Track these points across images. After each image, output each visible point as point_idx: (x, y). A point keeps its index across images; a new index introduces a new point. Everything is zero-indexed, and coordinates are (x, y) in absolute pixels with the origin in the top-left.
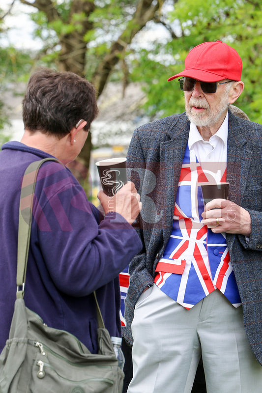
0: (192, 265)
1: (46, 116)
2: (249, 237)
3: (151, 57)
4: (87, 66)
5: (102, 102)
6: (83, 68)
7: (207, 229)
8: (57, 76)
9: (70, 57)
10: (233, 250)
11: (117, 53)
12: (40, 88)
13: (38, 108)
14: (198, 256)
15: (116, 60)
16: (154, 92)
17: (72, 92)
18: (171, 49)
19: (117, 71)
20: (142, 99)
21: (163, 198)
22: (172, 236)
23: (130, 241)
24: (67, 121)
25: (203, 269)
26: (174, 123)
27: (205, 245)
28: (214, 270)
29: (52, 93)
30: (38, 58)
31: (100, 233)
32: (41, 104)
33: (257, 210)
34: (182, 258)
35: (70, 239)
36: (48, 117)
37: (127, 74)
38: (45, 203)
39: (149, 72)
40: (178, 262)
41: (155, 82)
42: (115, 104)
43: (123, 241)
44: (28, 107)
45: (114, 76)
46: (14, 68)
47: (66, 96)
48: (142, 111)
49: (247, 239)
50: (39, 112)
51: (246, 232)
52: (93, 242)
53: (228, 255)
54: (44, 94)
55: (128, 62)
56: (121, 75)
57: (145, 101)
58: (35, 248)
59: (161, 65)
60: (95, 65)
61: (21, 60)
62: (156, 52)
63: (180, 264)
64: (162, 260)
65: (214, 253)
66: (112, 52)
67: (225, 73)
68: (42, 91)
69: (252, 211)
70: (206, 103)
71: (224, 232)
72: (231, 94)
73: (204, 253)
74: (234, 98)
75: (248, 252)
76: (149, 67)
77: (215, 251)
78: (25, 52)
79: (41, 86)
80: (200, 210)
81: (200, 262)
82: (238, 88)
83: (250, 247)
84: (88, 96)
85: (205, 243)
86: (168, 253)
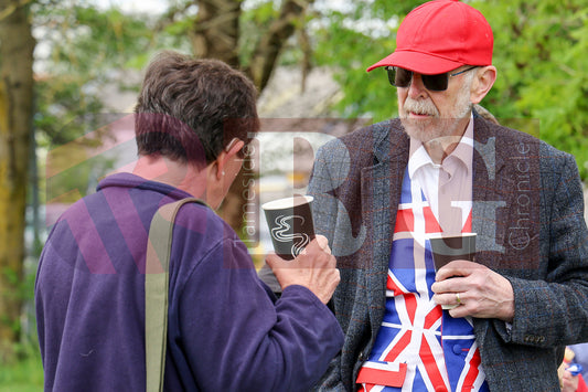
0: (417, 370)
1: (177, 132)
2: (511, 323)
3: (348, 24)
4: (243, 41)
5: (268, 100)
6: (236, 44)
7: (440, 311)
8: (195, 66)
9: (213, 27)
10: (484, 345)
11: (291, 19)
12: (167, 85)
13: (164, 119)
14: (427, 357)
15: (289, 30)
16: (353, 83)
17: (221, 93)
18: (382, 11)
19: (291, 48)
20: (335, 93)
21: (368, 260)
22: (385, 324)
23: (326, 331)
24: (213, 140)
25: (435, 377)
26: (383, 135)
27: (439, 338)
28: (454, 380)
29: (187, 94)
30: (160, 28)
31: (279, 319)
32: (170, 112)
33: (525, 278)
34: (400, 359)
35: (234, 330)
36: (182, 135)
37: (308, 53)
38: (190, 272)
39: (345, 49)
40: (393, 367)
41: (356, 66)
42: (289, 103)
43: (316, 332)
44: (147, 118)
45: (287, 56)
46: (120, 45)
47: (212, 99)
48: (335, 115)
49: (508, 327)
50: (166, 126)
51: (507, 316)
52: (270, 334)
53: (477, 353)
54: (174, 95)
55: (310, 33)
56: (299, 55)
57: (340, 97)
58: (176, 348)
59: (365, 38)
60: (255, 37)
61: (132, 32)
62: (357, 16)
63: (397, 370)
64: (369, 365)
65: (454, 351)
66: (283, 16)
67: (461, 56)
68: (171, 91)
69: (516, 280)
70: (433, 107)
71: (469, 316)
72: (474, 88)
73: (437, 351)
74: (479, 95)
75: (510, 348)
76: (345, 41)
77: (456, 347)
78: (138, 18)
79: (169, 81)
80: (430, 280)
81: (431, 366)
82: (486, 77)
83: (514, 340)
84: (245, 98)
85: (439, 333)
86: (379, 351)
